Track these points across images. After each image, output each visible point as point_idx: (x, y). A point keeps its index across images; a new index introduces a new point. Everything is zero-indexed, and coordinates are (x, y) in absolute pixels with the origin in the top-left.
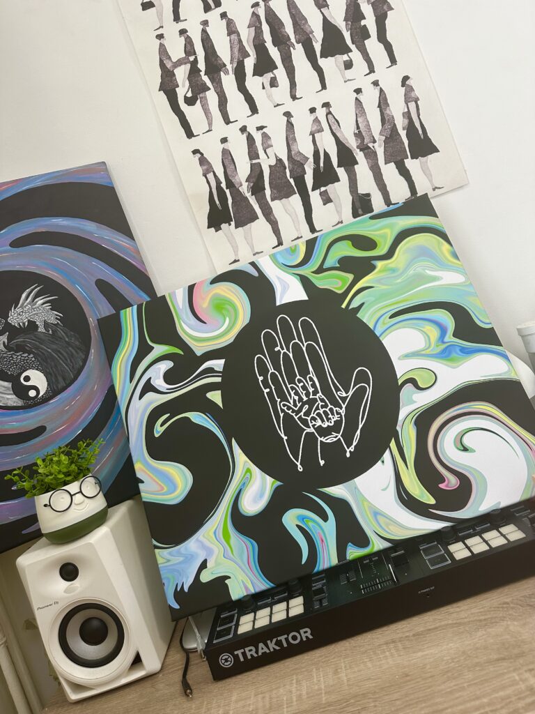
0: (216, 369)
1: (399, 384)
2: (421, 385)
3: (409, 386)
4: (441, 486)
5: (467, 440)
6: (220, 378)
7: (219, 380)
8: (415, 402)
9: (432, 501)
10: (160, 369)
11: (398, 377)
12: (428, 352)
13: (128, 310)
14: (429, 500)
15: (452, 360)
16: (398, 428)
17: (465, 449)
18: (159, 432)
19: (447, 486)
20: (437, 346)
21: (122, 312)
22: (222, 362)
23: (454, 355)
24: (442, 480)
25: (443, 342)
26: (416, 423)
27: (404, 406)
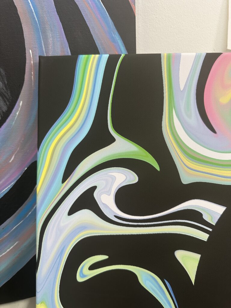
0: (206, 217)
6: (208, 235)
7: (204, 237)
10: (114, 179)
13: (93, 58)
18: (84, 276)
21: (82, 58)
22: (220, 210)
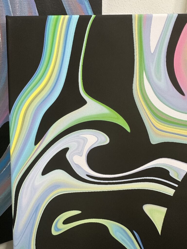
0: (173, 175)
6: (174, 191)
7: (170, 192)
10: (85, 140)
13: (63, 19)
18: (59, 230)
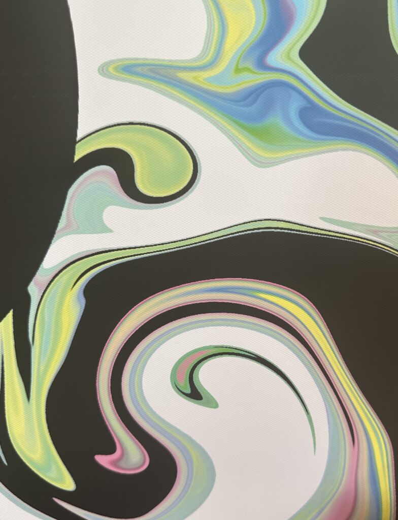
1: (77, 158)
2: (142, 184)
3: (103, 176)
4: (102, 460)
5: (206, 376)
8: (106, 230)
9: (68, 484)
11: (80, 134)
12: (201, 79)
14: (61, 479)
15: (264, 136)
16: (33, 289)
17: (195, 394)
19: (114, 463)
20: (238, 70)
23: (276, 120)
24: (109, 446)
25: (262, 65)
26: (90, 291)
27: (69, 229)
